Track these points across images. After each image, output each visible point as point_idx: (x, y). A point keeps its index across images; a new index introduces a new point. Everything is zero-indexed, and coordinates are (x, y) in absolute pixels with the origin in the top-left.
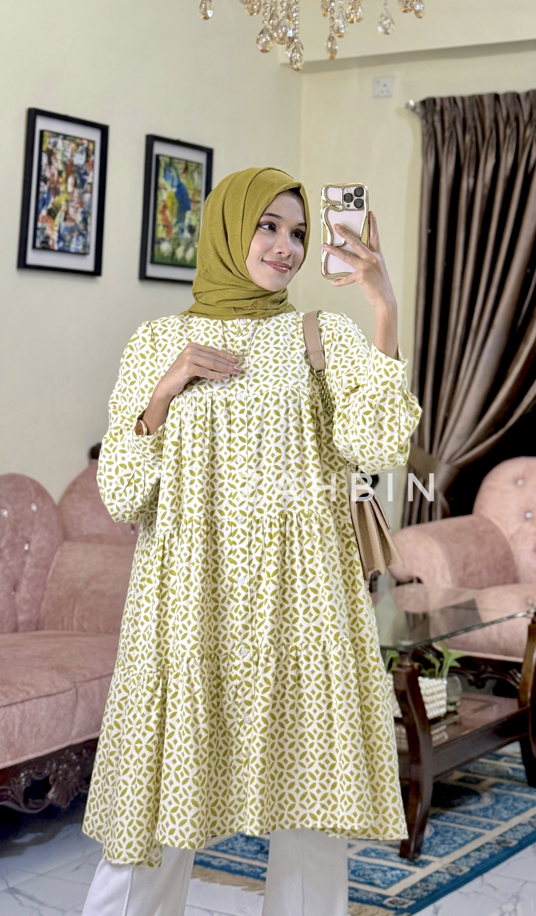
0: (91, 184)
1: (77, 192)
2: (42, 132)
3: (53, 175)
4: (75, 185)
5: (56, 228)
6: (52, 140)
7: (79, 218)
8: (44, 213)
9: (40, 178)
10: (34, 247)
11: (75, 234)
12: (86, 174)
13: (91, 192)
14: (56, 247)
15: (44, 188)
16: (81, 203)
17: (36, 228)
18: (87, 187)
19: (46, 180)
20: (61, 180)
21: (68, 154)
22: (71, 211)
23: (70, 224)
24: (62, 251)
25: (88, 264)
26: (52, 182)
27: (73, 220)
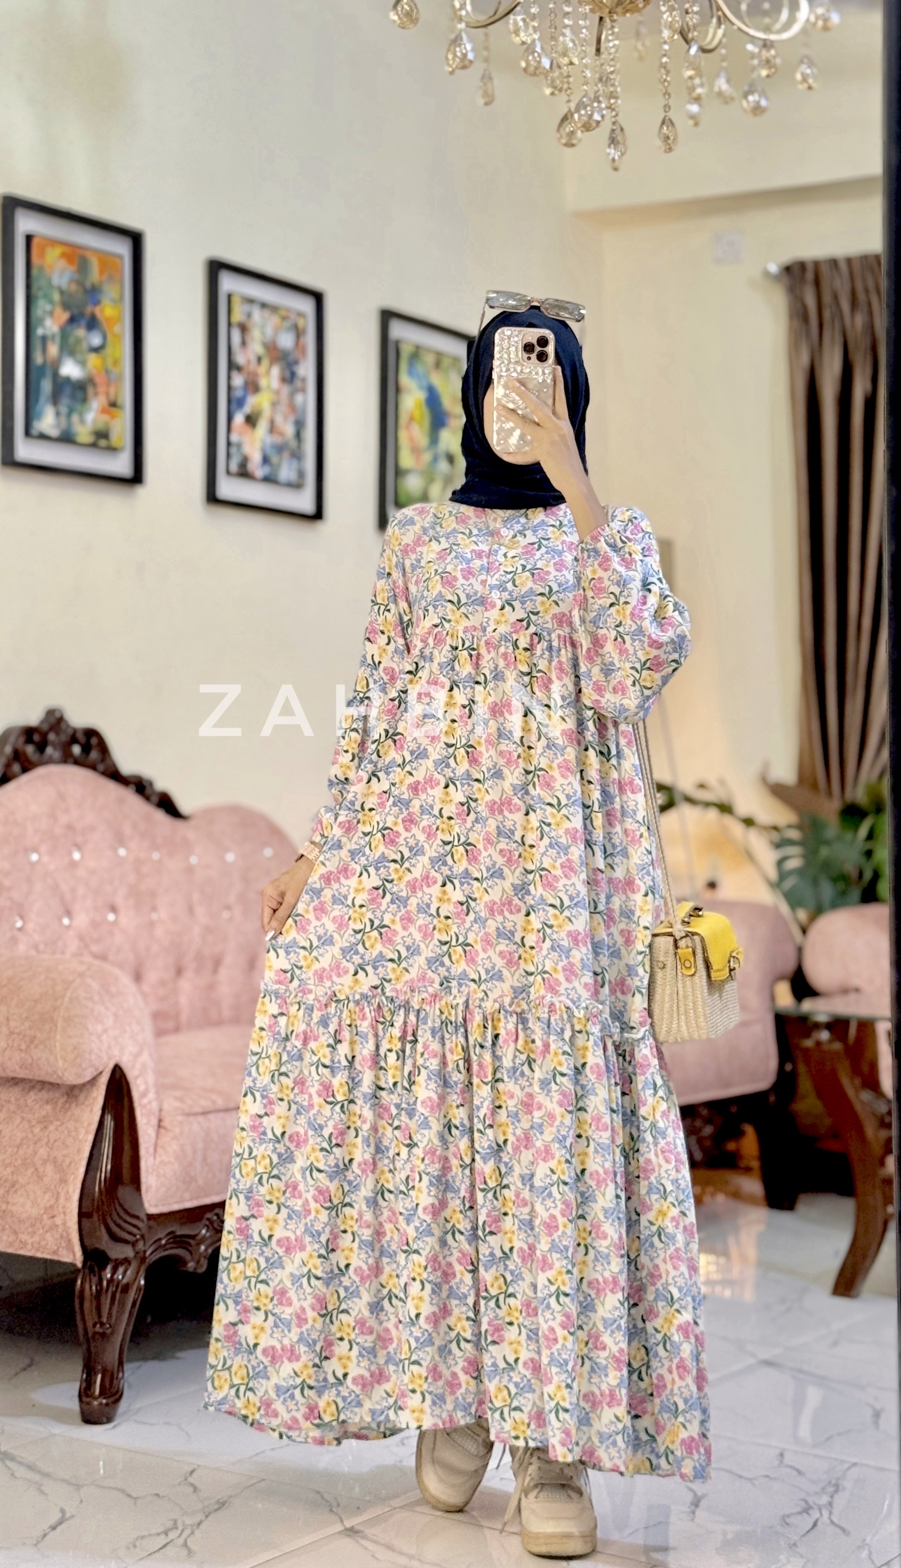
0: (304, 380)
1: (285, 390)
2: (229, 297)
3: (249, 362)
4: (284, 380)
5: (258, 445)
6: (246, 307)
7: (289, 430)
8: (239, 419)
9: (232, 366)
10: (228, 472)
11: (286, 455)
12: (296, 362)
13: (303, 390)
14: (259, 472)
15: (238, 380)
16: (292, 407)
17: (229, 444)
18: (298, 384)
19: (239, 369)
20: (262, 369)
21: (269, 331)
22: (279, 420)
23: (277, 439)
24: (269, 480)
25: (305, 502)
26: (249, 373)
27: (281, 434)
